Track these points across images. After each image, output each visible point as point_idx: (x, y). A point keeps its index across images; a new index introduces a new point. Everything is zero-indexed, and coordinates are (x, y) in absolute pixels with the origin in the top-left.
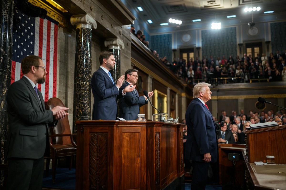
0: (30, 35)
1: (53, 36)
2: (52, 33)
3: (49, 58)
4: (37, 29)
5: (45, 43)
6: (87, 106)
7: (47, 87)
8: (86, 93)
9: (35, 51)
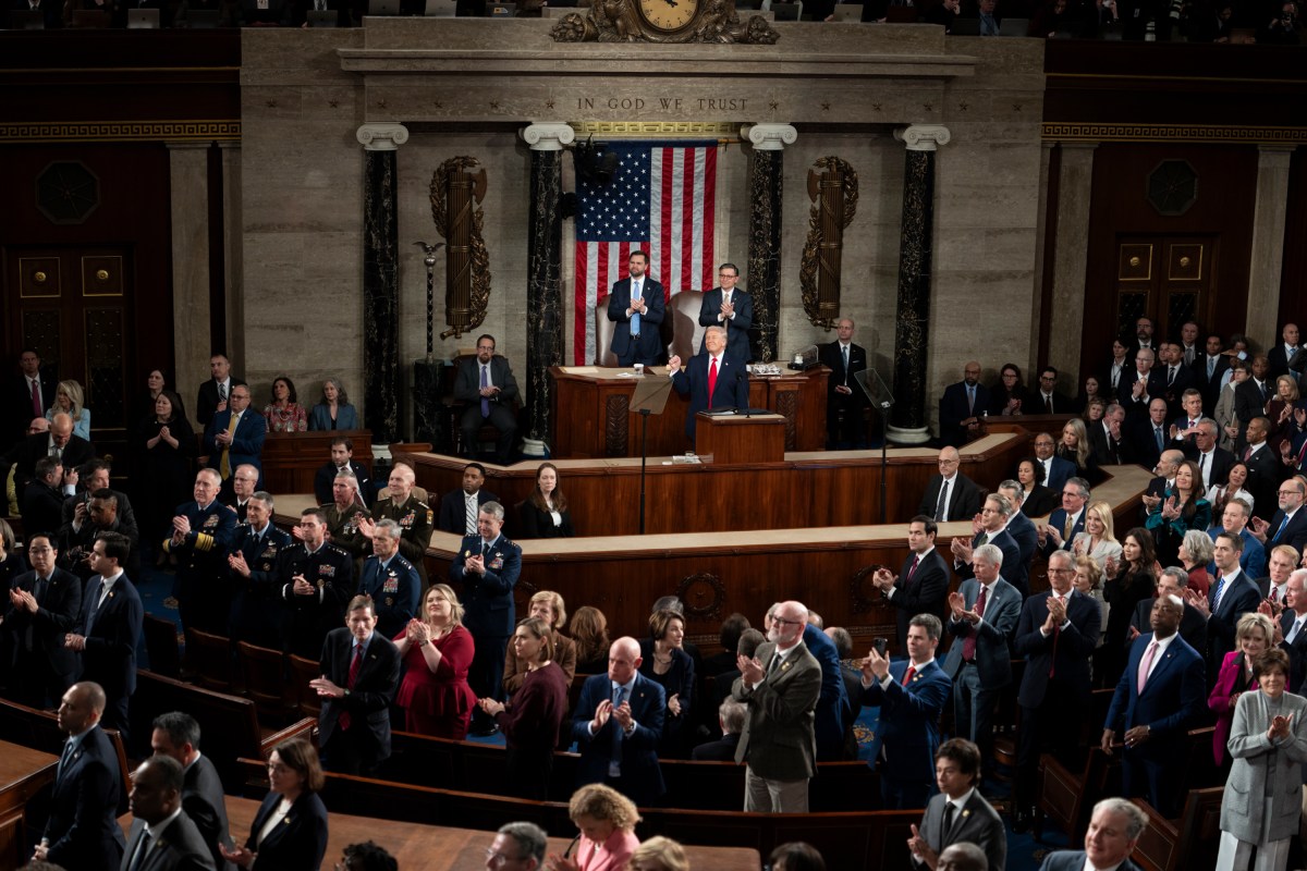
0: (639, 190)
1: (701, 172)
2: (700, 167)
3: (691, 215)
4: (657, 173)
5: (677, 192)
6: (759, 305)
7: (685, 268)
8: (758, 280)
9: (652, 212)
